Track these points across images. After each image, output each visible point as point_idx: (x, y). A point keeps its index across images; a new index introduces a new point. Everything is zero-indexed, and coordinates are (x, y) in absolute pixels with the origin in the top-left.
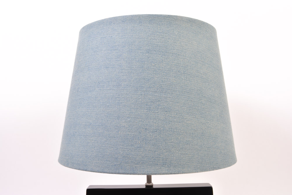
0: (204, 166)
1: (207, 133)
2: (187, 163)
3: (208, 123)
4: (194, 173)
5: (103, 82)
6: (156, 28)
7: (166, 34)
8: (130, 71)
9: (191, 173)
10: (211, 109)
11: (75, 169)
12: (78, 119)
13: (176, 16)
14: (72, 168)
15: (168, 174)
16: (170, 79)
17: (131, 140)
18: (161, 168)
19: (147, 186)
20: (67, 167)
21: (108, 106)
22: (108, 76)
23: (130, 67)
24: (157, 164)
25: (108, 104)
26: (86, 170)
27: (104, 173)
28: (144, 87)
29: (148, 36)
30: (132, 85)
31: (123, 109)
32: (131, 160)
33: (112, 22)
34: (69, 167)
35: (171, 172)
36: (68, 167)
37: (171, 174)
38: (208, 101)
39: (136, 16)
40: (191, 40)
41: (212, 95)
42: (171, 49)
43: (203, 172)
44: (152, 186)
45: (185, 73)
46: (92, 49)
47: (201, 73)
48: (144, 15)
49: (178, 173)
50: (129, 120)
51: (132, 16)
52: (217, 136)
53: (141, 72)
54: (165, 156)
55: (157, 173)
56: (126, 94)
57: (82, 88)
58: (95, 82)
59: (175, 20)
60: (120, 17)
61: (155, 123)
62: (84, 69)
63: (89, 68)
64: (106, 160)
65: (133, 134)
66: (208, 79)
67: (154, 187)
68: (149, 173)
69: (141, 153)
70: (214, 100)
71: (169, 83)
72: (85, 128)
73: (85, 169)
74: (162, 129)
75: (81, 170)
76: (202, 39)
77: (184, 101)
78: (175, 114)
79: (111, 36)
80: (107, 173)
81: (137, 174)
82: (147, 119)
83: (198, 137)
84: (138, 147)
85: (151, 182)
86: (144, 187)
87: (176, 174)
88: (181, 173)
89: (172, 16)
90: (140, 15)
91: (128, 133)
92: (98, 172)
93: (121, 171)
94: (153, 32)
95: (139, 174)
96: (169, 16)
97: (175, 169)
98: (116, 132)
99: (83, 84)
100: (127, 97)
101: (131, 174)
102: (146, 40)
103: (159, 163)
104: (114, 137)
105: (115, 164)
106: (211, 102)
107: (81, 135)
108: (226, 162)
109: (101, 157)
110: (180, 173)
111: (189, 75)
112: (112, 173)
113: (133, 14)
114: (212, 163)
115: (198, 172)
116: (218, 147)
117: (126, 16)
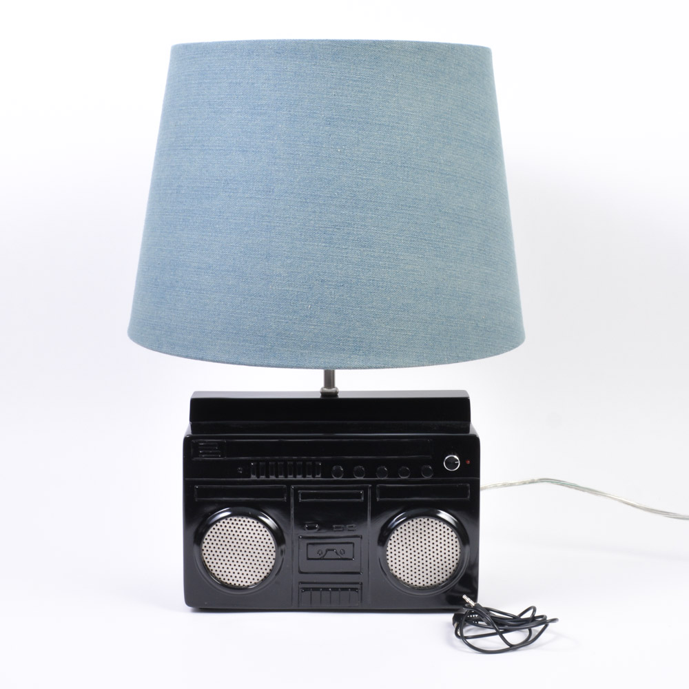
0: (436, 354)
1: (447, 287)
2: (402, 348)
3: (451, 266)
4: (416, 366)
5: (235, 181)
6: (347, 71)
7: (367, 82)
8: (292, 162)
9: (409, 367)
10: (459, 238)
11: (178, 355)
12: (181, 253)
13: (391, 42)
14: (171, 354)
15: (364, 368)
16: (372, 180)
17: (292, 301)
18: (350, 357)
19: (323, 394)
20: (157, 351)
21: (247, 232)
22: (245, 168)
23: (291, 154)
24: (344, 350)
25: (246, 229)
26: (202, 359)
27: (240, 364)
28: (320, 196)
29: (331, 88)
30: (295, 191)
31: (277, 241)
32: (292, 340)
33: (253, 52)
34: (164, 353)
35: (369, 364)
36: (160, 352)
37: (370, 368)
38: (453, 221)
39: (305, 42)
40: (421, 92)
41: (462, 208)
42: (377, 116)
43: (435, 366)
44: (336, 394)
45: (406, 165)
46: (210, 105)
47: (440, 163)
48: (322, 41)
49: (384, 367)
50: (289, 262)
51: (298, 42)
52: (470, 293)
53: (314, 165)
54: (360, 334)
55: (343, 366)
56: (284, 209)
57: (188, 187)
58: (217, 180)
59: (386, 51)
60: (270, 41)
61: (341, 269)
62: (192, 146)
63: (204, 146)
64: (244, 340)
65: (296, 290)
66: (456, 173)
67: (340, 396)
68: (328, 366)
69: (313, 327)
70: (466, 219)
71: (372, 187)
72: (197, 275)
73: (201, 356)
74: (354, 280)
75: (191, 358)
76: (446, 86)
77: (400, 224)
78: (382, 251)
79: (253, 84)
80: (245, 365)
81: (304, 368)
82: (325, 261)
83: (427, 296)
84: (306, 316)
85: (333, 386)
86: (319, 396)
87: (379, 368)
88: (389, 368)
89: (381, 41)
90: (314, 41)
91: (287, 289)
92: (228, 363)
93: (272, 362)
94: (340, 79)
95: (307, 368)
96: (374, 42)
97: (378, 359)
98: (264, 285)
99: (191, 179)
100: (285, 216)
101: (292, 367)
102: (325, 96)
103: (346, 348)
104: (260, 296)
105: (262, 348)
106: (460, 223)
107: (189, 288)
108: (489, 345)
109: (232, 333)
110: (387, 368)
111: (414, 169)
112: (255, 365)
113: (298, 38)
114: (456, 347)
115: (423, 365)
116: (471, 316)
117: (283, 42)
